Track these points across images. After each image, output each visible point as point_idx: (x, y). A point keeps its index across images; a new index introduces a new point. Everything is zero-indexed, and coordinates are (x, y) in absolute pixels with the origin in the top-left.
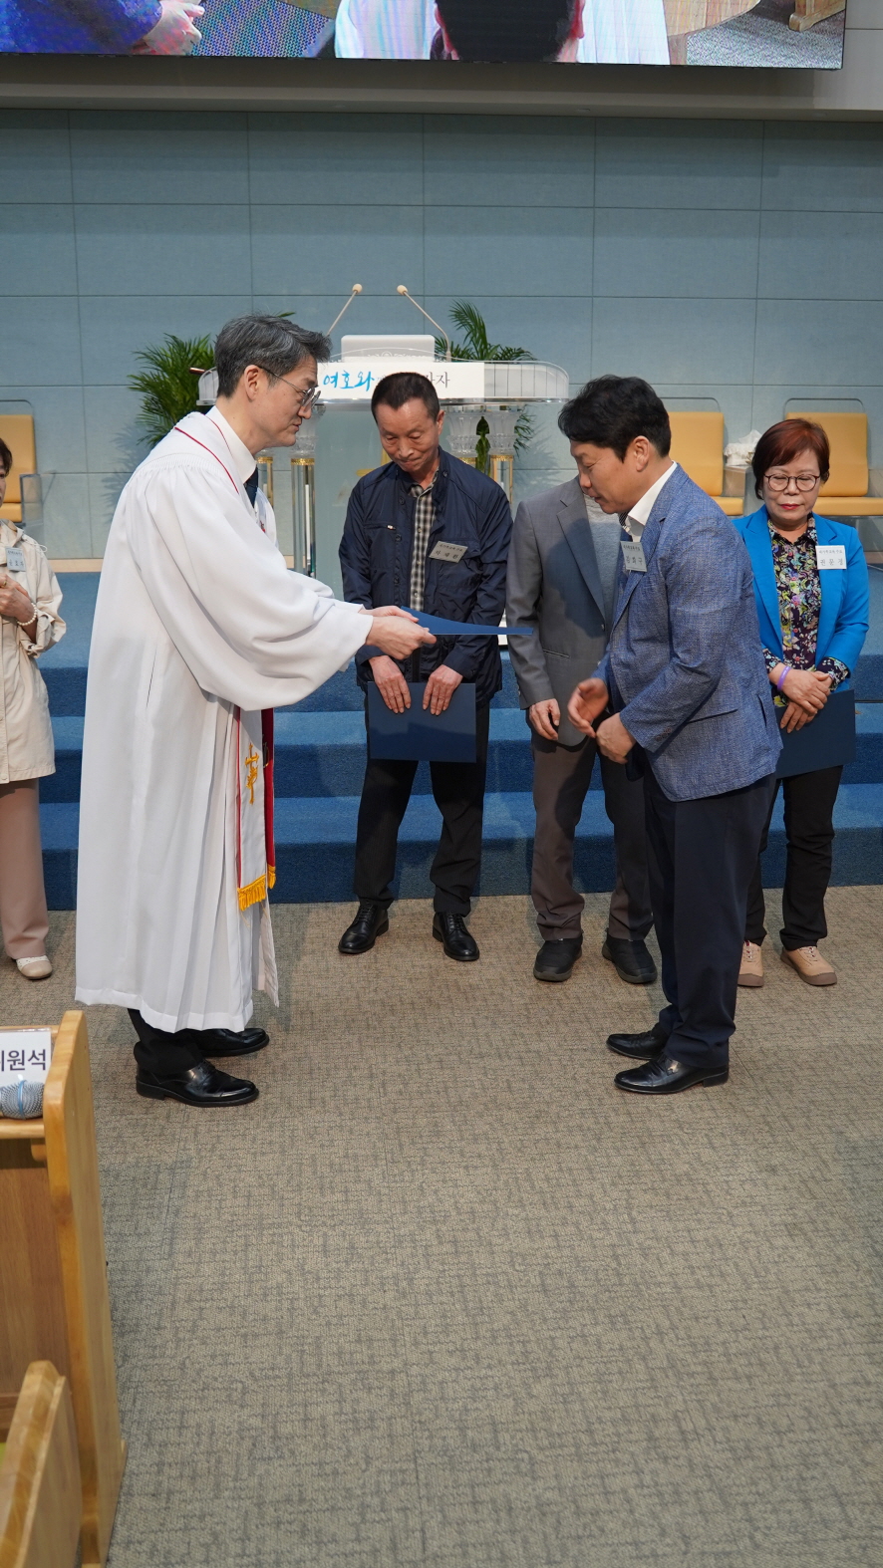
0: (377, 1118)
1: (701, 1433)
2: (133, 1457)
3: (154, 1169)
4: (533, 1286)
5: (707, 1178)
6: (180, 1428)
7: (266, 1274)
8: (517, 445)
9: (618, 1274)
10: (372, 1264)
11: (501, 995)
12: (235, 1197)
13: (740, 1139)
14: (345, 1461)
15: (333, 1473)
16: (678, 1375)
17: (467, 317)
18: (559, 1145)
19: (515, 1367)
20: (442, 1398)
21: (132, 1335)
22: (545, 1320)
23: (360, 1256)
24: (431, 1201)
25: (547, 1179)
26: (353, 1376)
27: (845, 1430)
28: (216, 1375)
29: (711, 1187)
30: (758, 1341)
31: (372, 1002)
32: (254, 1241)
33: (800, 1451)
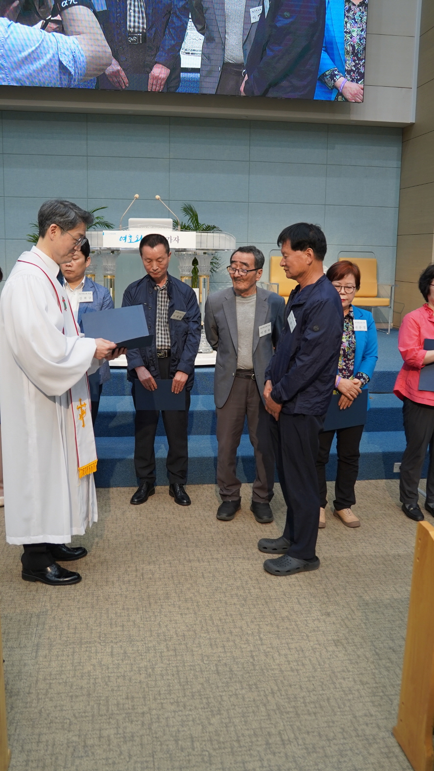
0: (139, 590)
1: (292, 740)
2: (14, 758)
3: (29, 616)
4: (212, 671)
5: (297, 618)
6: (38, 742)
7: (83, 666)
8: (212, 271)
9: (254, 665)
10: (135, 661)
11: (200, 532)
12: (69, 629)
13: (313, 600)
14: (119, 757)
15: (113, 763)
16: (281, 713)
17: (189, 210)
18: (226, 603)
19: (203, 710)
20: (167, 726)
21: (16, 697)
22: (218, 687)
23: (129, 657)
24: (164, 630)
25: (220, 620)
26: (124, 715)
27: (360, 738)
28: (57, 716)
29: (299, 623)
30: (320, 696)
31: (138, 535)
32: (77, 650)
33: (339, 749)
